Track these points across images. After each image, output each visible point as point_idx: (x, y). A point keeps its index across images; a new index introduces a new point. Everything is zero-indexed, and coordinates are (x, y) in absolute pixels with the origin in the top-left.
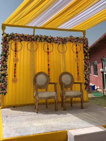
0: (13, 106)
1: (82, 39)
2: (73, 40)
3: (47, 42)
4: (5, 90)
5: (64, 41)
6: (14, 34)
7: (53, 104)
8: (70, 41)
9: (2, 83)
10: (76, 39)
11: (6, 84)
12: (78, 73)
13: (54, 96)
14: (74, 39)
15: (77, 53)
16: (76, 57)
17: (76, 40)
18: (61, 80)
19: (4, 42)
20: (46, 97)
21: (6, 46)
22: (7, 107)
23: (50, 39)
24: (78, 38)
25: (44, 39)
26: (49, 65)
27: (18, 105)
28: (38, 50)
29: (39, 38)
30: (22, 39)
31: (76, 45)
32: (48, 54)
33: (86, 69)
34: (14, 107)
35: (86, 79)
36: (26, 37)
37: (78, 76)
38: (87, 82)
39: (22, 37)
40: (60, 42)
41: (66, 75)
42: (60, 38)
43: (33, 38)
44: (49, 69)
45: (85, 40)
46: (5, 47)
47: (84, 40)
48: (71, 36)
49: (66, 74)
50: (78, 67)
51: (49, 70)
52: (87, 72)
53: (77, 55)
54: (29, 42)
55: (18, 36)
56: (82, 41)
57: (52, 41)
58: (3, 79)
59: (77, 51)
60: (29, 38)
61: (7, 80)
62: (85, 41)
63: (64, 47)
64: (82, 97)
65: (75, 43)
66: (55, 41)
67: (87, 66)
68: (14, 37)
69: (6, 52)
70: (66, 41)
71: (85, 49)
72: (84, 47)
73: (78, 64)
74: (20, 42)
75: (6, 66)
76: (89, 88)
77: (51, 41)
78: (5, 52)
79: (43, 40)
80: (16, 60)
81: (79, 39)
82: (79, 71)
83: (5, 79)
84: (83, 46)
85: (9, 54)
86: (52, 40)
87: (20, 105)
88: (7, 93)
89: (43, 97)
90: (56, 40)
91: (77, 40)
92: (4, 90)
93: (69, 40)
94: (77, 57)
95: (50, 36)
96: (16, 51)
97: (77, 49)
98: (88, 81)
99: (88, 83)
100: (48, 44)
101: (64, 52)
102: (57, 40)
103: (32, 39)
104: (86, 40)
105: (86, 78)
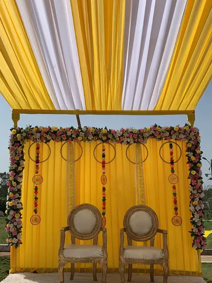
0: (33, 270)
1: (182, 132)
2: (160, 134)
3: (101, 142)
4: (17, 238)
5: (138, 137)
6: (33, 128)
7: (115, 272)
8: (153, 136)
9: (10, 223)
10: (167, 131)
11: (18, 227)
12: (176, 209)
13: (98, 258)
14: (163, 132)
15: (172, 162)
16: (170, 173)
17: (168, 134)
18: (129, 222)
19: (13, 145)
20: (80, 259)
21: (17, 152)
22: (22, 271)
23: (105, 135)
24: (172, 128)
25: (93, 135)
26: (104, 189)
27: (42, 269)
28: (82, 158)
29: (82, 134)
30: (48, 137)
31: (171, 145)
32: (104, 167)
33: (193, 200)
34: (35, 272)
35: (194, 223)
36: (55, 132)
37: (177, 214)
38: (195, 230)
39: (47, 133)
40: (129, 140)
41: (139, 212)
42: (127, 130)
43: (69, 134)
44: (104, 198)
45: (191, 132)
46: (16, 154)
47: (189, 132)
48: (156, 126)
49: (140, 210)
50: (175, 194)
51: (104, 200)
52: (195, 206)
53: (172, 169)
54: (63, 142)
55: (40, 132)
56: (182, 136)
57: (110, 139)
58: (14, 217)
59: (172, 158)
60: (61, 135)
61: (20, 218)
62: (191, 136)
63: (141, 150)
64: (164, 264)
65: (166, 141)
66: (118, 139)
67: (195, 192)
68: (32, 134)
69: (18, 164)
70: (143, 138)
71: (191, 154)
72: (189, 150)
73: (174, 188)
74: (46, 143)
75: (19, 190)
76: (200, 243)
77: (108, 139)
78: (16, 163)
79: (90, 137)
80: (38, 180)
81: (175, 132)
82: (178, 203)
83: (17, 216)
84: (187, 146)
85: (23, 168)
86: (110, 136)
87: (47, 269)
88: (21, 243)
89: (74, 257)
90: (119, 137)
91: (170, 133)
92: (14, 239)
93: (151, 135)
94: (173, 171)
95: (106, 128)
96: (37, 161)
97: (171, 154)
98: (197, 227)
99: (197, 231)
100: (104, 146)
101: (140, 162)
102: (122, 135)
103: (67, 136)
104: (192, 134)
105: (194, 219)
